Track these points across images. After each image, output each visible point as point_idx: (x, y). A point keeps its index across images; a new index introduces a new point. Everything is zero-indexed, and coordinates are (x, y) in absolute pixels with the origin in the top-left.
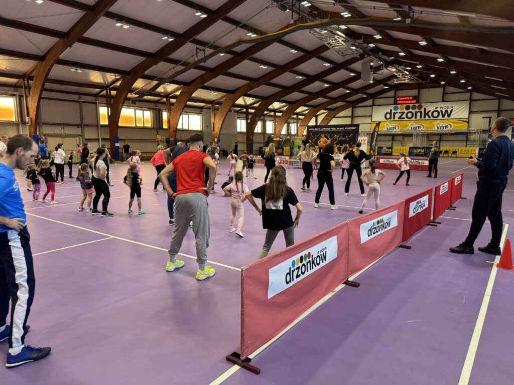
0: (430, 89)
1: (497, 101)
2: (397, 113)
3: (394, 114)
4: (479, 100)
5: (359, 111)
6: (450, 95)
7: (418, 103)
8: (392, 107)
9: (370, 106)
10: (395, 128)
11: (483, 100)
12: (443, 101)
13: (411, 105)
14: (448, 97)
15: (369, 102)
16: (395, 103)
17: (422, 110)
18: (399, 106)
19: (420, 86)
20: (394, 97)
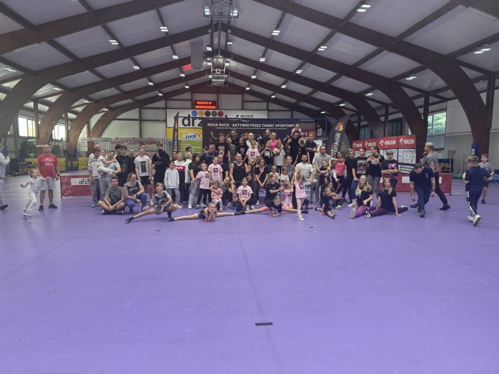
0: (229, 95)
1: (290, 112)
2: (196, 118)
3: (193, 119)
4: (275, 111)
5: (148, 114)
6: (249, 103)
7: (218, 109)
8: (190, 112)
9: (163, 109)
10: (195, 136)
11: (279, 111)
12: (243, 109)
14: (247, 105)
15: (161, 104)
16: (193, 107)
18: (198, 111)
19: (218, 90)
20: (191, 100)
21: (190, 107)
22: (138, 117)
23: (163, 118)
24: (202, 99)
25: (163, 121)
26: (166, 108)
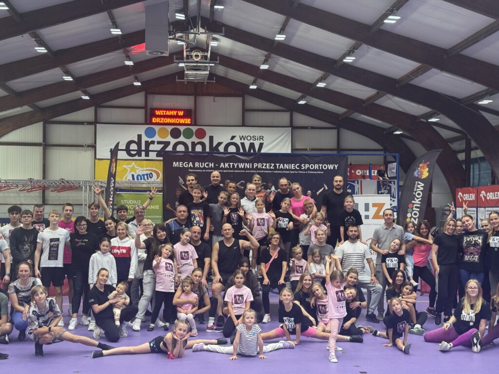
0: (217, 98)
1: (335, 132)
2: (153, 142)
3: (148, 144)
4: (306, 128)
5: (60, 133)
6: (256, 113)
7: (195, 125)
8: (141, 130)
9: (89, 123)
10: (150, 176)
11: (313, 128)
12: (244, 125)
13: (182, 128)
14: (253, 117)
15: (87, 114)
16: (148, 121)
17: (206, 141)
18: (157, 128)
19: (197, 89)
20: (145, 107)
21: (142, 120)
22: (40, 139)
23: (90, 141)
24: (165, 105)
25: (89, 146)
26: (95, 122)
